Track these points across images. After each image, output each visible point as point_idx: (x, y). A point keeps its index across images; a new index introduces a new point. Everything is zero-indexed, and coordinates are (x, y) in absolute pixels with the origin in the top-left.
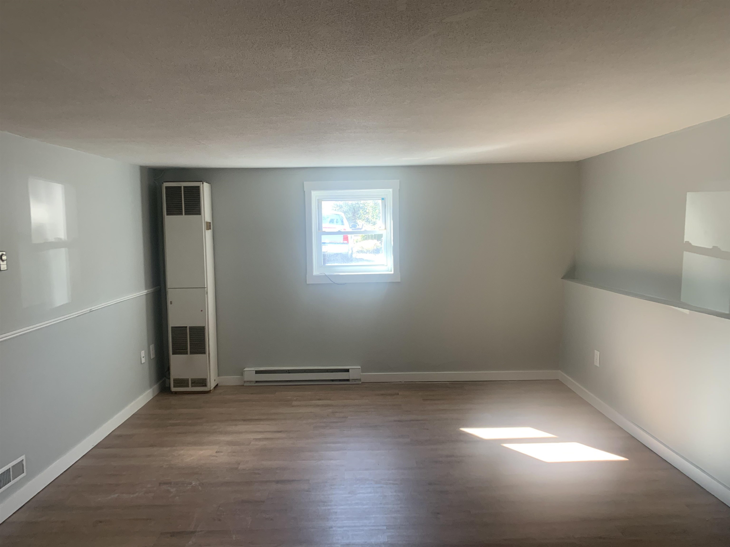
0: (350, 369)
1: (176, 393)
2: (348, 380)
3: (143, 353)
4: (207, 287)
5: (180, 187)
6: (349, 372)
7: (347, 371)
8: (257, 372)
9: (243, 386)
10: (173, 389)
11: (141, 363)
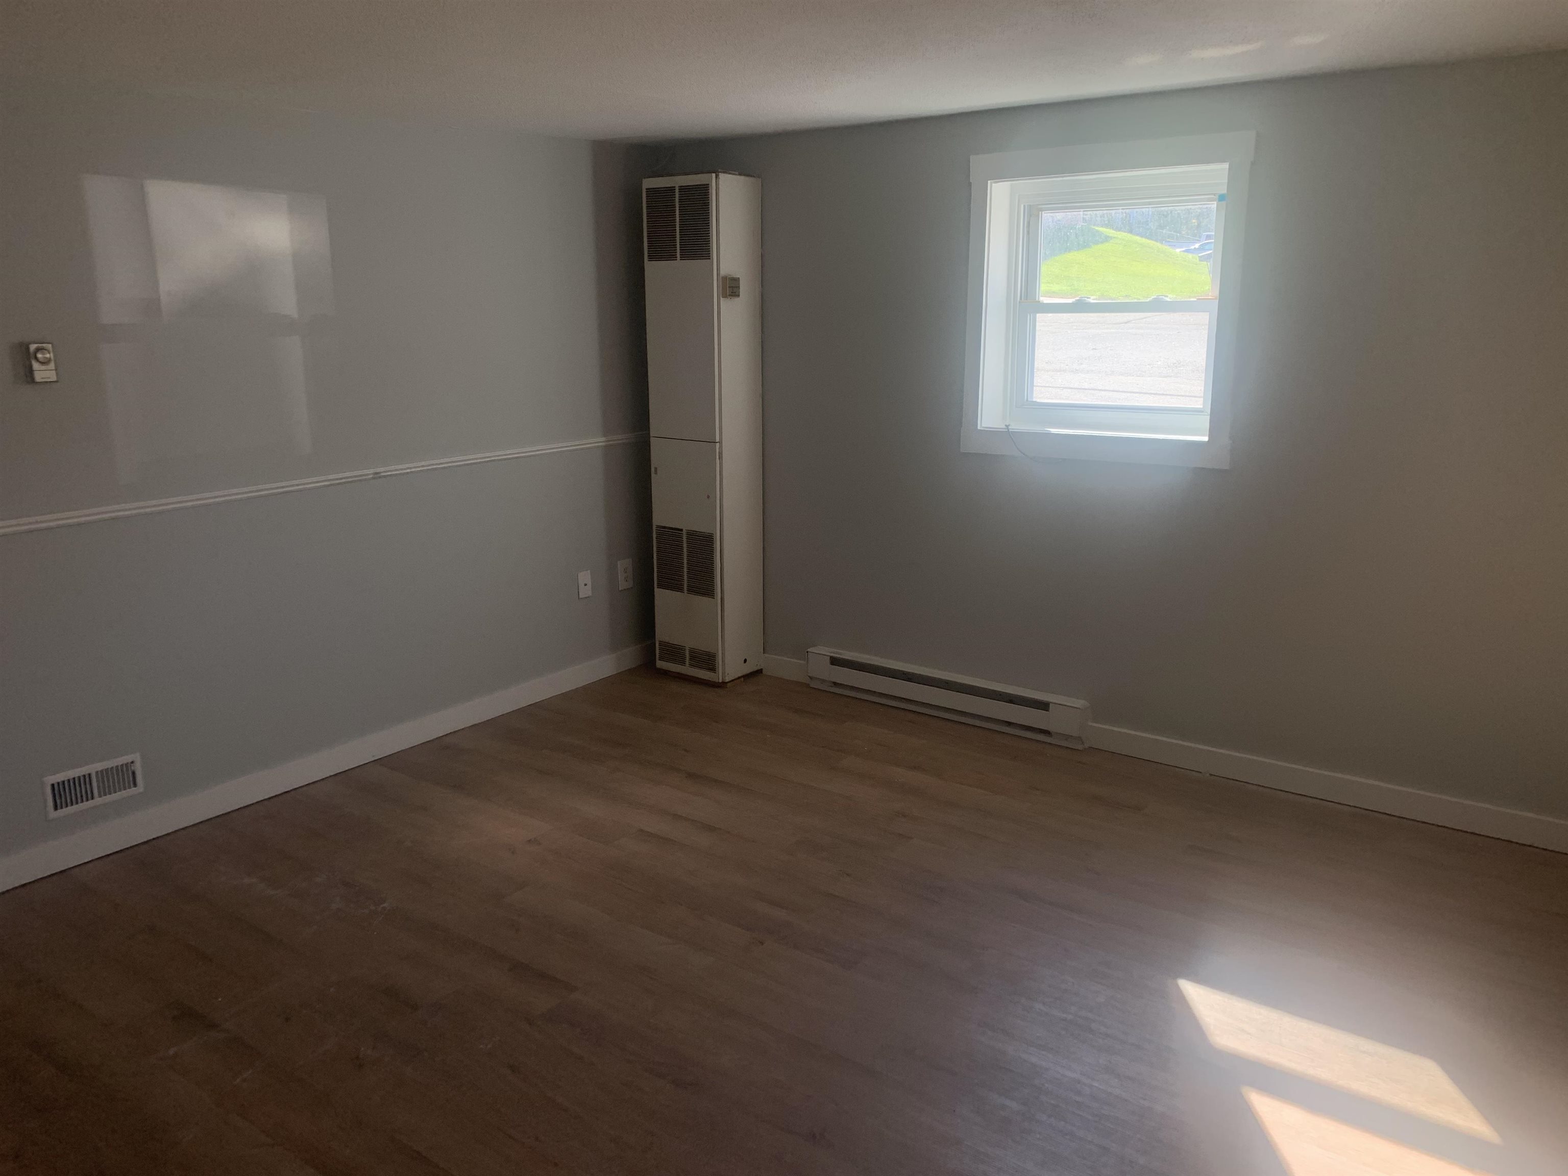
0: (1051, 704)
1: (666, 673)
2: (1047, 733)
3: (585, 577)
4: (720, 442)
5: (672, 189)
6: (1047, 710)
7: (1044, 706)
8: (834, 661)
9: (807, 686)
10: (660, 664)
11: (579, 598)
